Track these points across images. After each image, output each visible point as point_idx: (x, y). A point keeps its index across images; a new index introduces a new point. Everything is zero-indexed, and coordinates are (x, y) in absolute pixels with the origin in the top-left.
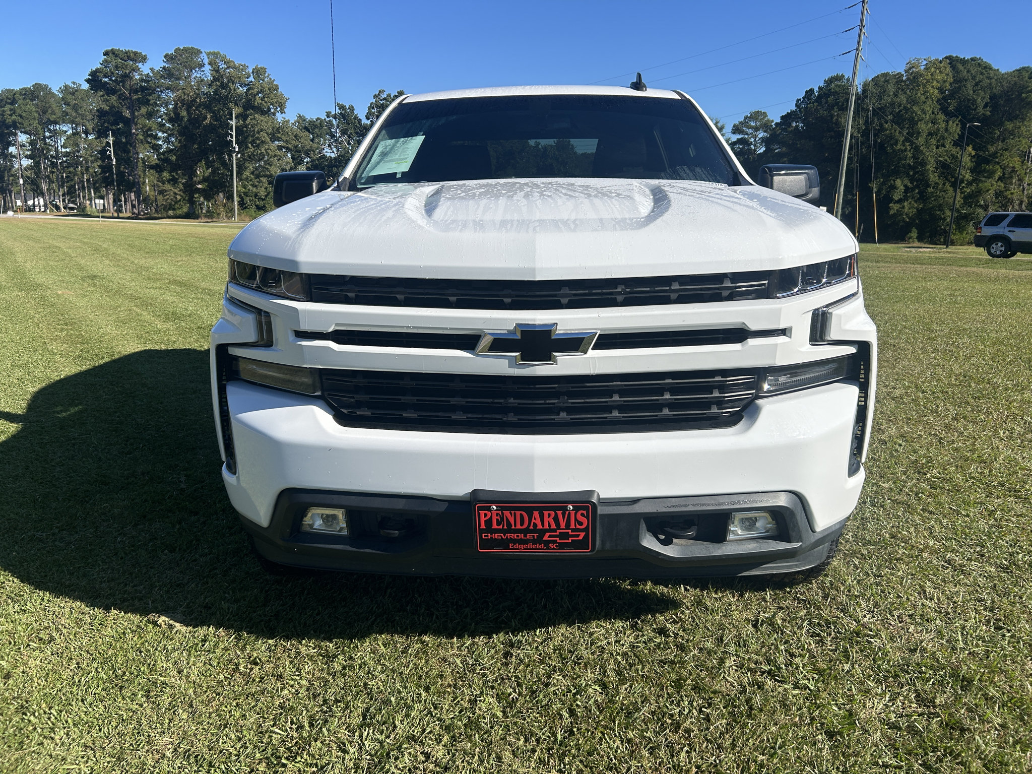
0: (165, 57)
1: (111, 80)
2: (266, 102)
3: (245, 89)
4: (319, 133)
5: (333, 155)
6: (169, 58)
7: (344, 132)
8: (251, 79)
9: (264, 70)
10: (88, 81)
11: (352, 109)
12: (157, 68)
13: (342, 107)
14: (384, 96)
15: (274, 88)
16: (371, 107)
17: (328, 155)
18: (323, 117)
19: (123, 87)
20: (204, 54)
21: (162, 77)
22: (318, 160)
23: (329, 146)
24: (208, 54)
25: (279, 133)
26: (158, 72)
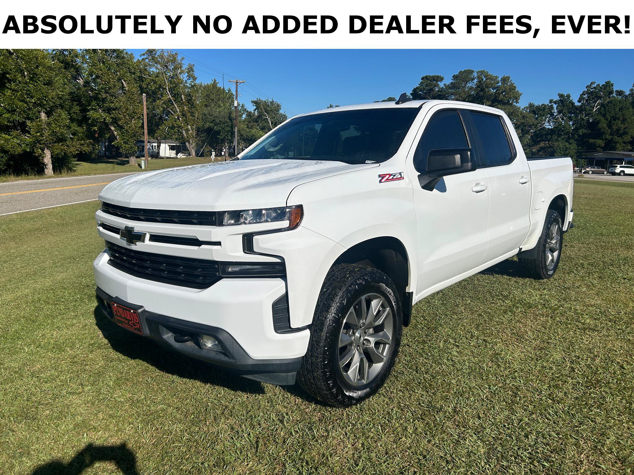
0: (453, 77)
1: (423, 92)
2: (506, 97)
3: (495, 91)
4: (542, 114)
5: (550, 127)
6: (455, 77)
7: (559, 112)
8: (500, 84)
9: (508, 78)
10: (411, 94)
11: (568, 96)
12: (448, 83)
13: (561, 96)
14: (595, 85)
15: (512, 88)
16: (583, 94)
17: (547, 127)
18: (547, 103)
19: (429, 96)
20: (475, 73)
21: (450, 88)
22: (539, 131)
23: (549, 122)
24: (477, 72)
25: (512, 115)
26: (448, 85)
